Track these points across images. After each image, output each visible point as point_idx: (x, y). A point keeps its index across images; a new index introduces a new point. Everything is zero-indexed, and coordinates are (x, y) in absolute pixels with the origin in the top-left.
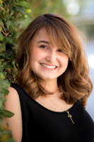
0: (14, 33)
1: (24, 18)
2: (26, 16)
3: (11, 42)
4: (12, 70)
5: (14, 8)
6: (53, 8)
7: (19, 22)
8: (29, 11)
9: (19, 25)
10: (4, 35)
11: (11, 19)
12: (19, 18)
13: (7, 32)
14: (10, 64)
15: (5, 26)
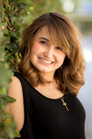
0: (18, 28)
1: (27, 15)
2: (28, 13)
3: (15, 35)
4: (15, 61)
5: (19, 6)
6: (52, 6)
7: (22, 18)
8: (32, 8)
9: (22, 20)
10: (9, 29)
11: (15, 15)
12: (23, 14)
13: (12, 26)
14: (14, 55)
15: (10, 21)
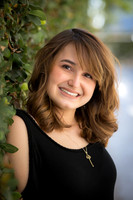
0: (24, 49)
1: (37, 31)
2: (40, 29)
3: (19, 59)
4: (19, 95)
5: (26, 18)
7: (30, 35)
8: (44, 22)
9: (30, 39)
10: (11, 51)
11: (20, 31)
12: (31, 30)
13: (16, 47)
14: (17, 86)
15: (13, 40)
